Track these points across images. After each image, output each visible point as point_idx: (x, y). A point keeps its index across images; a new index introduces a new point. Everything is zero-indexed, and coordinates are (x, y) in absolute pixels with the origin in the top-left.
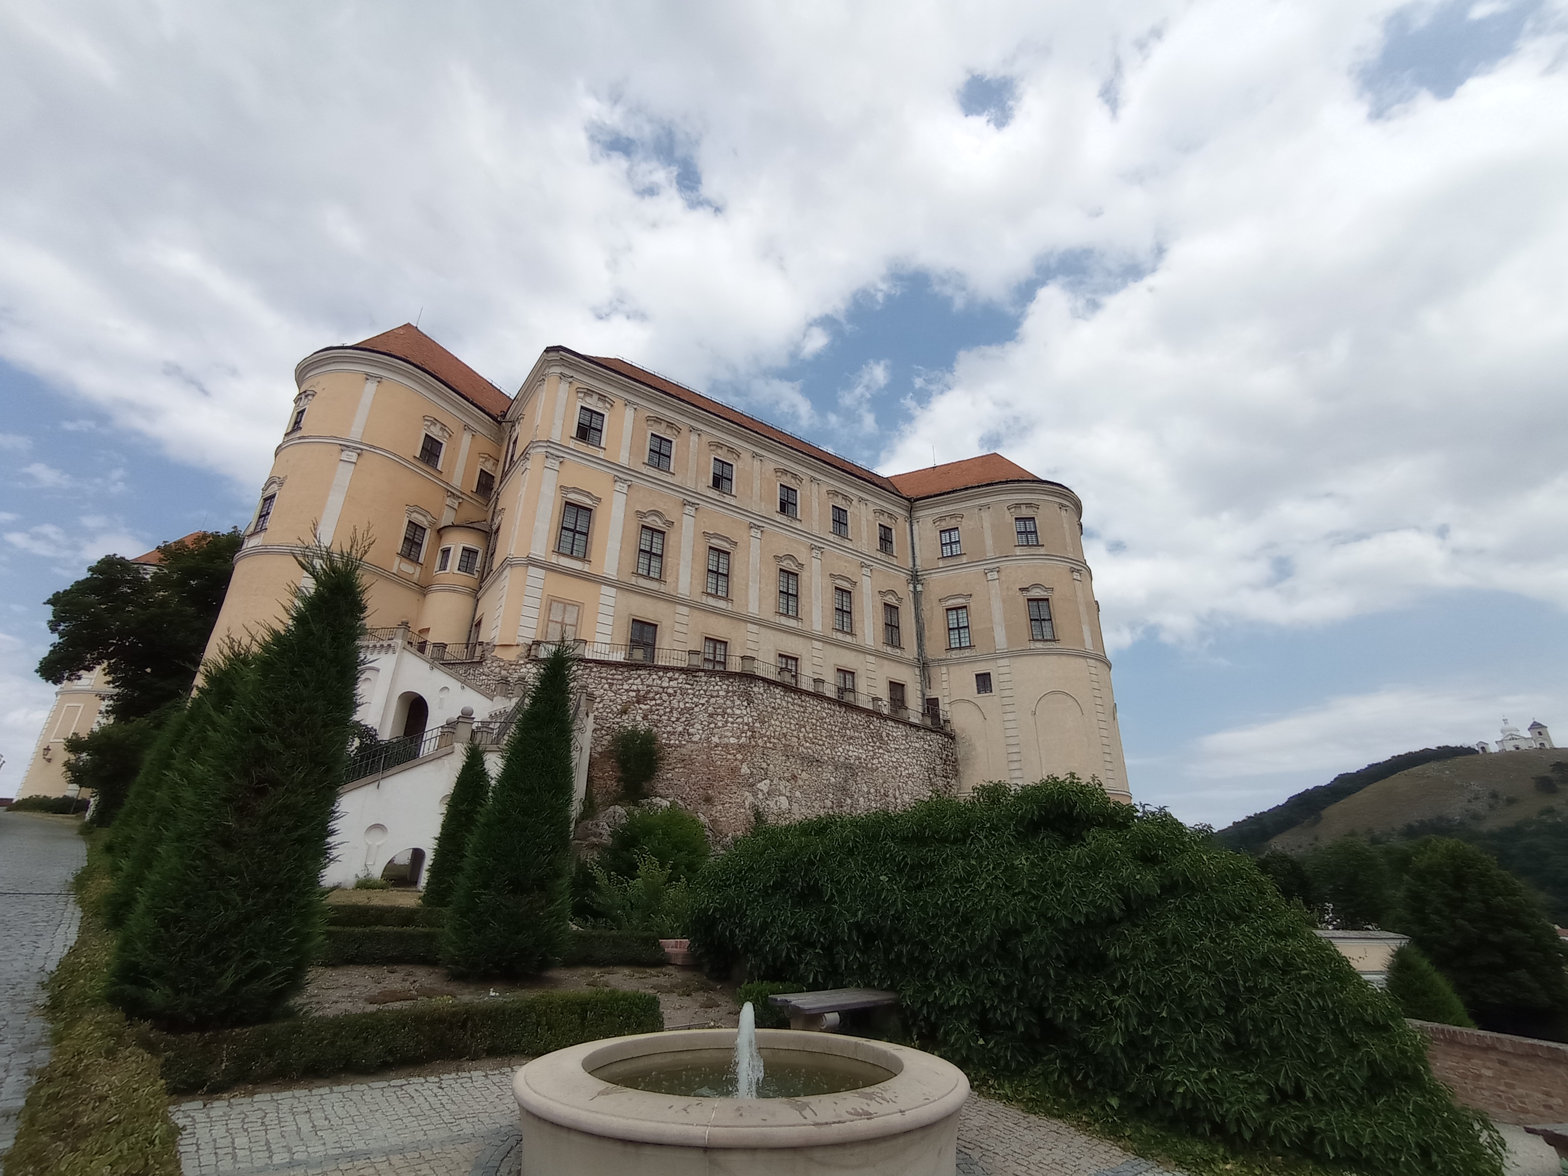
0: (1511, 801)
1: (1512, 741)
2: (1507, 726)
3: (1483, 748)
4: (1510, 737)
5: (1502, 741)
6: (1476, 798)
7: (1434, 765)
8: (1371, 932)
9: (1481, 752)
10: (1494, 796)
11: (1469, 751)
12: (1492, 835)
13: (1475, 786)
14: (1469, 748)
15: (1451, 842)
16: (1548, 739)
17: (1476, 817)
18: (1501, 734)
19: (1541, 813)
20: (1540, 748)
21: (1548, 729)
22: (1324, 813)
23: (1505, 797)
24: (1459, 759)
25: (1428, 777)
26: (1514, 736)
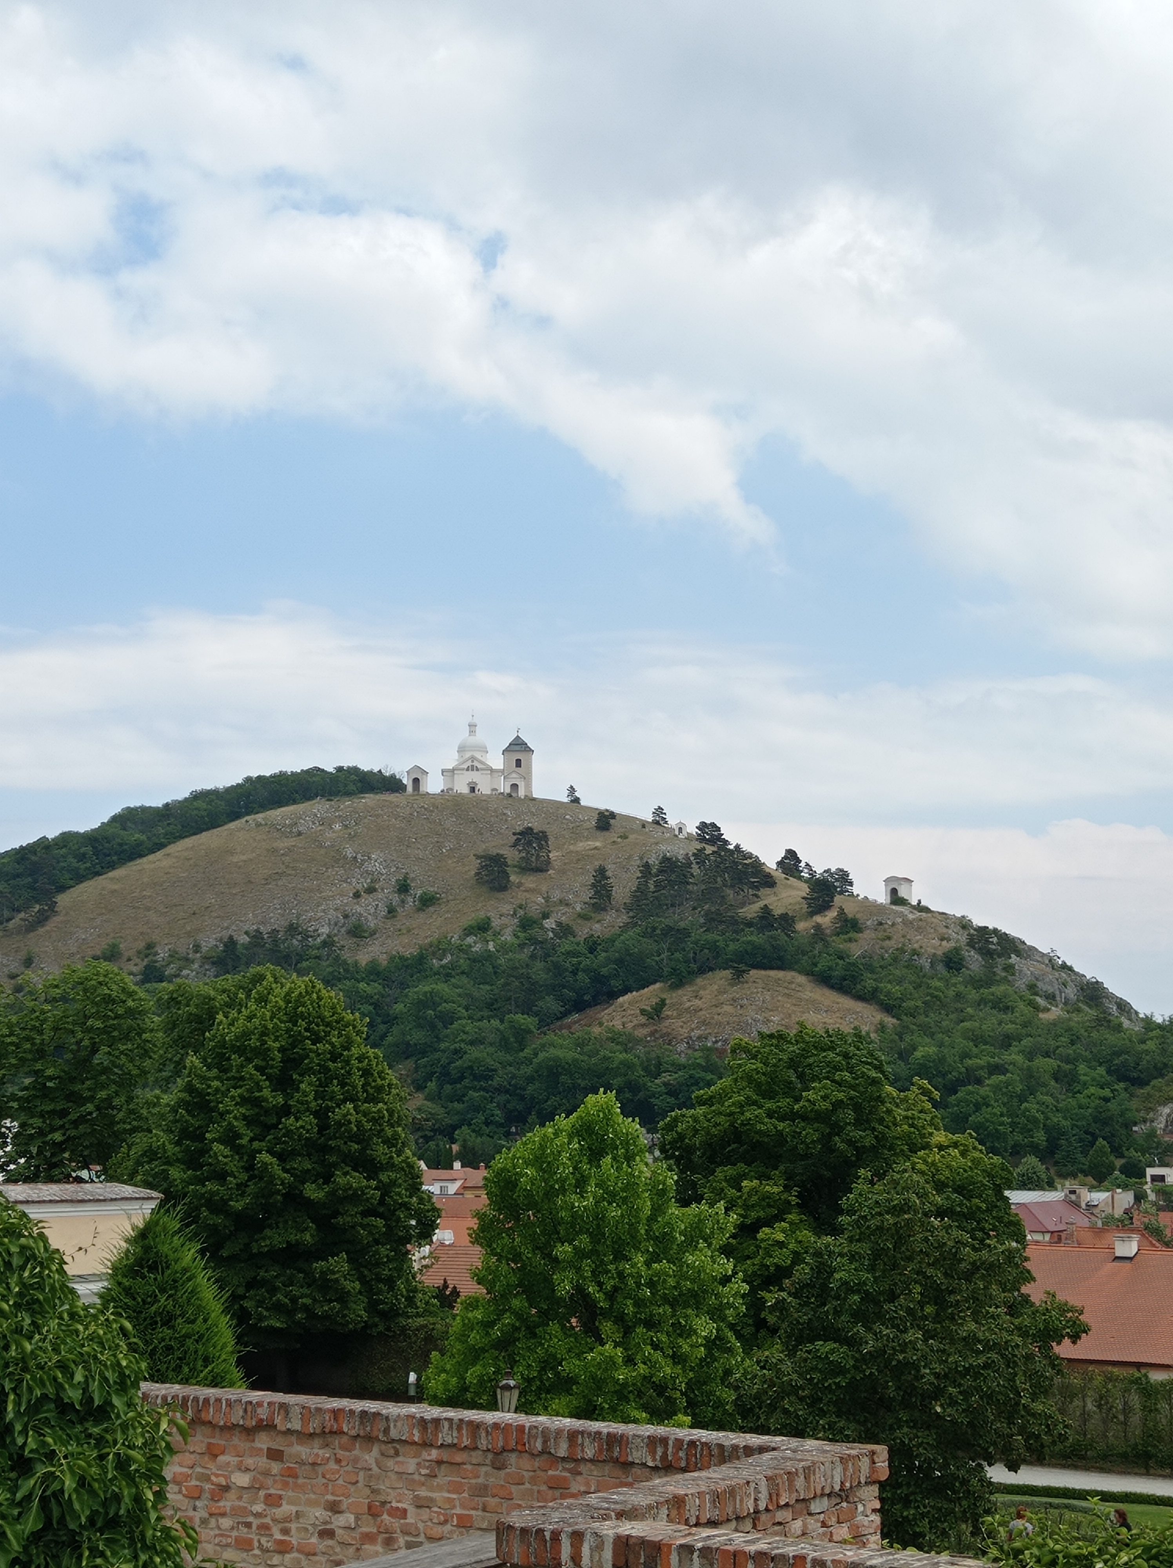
0: (427, 902)
1: (470, 772)
2: (472, 740)
3: (416, 781)
4: (469, 763)
5: (453, 771)
6: (371, 890)
7: (319, 807)
8: (87, 1186)
9: (410, 789)
10: (403, 888)
11: (392, 784)
12: (374, 972)
13: (376, 863)
14: (393, 777)
15: (298, 983)
16: (527, 778)
17: (358, 932)
18: (456, 756)
19: (469, 931)
20: (510, 795)
21: (534, 757)
22: (63, 900)
23: (419, 892)
24: (369, 800)
25: (300, 834)
26: (476, 764)
